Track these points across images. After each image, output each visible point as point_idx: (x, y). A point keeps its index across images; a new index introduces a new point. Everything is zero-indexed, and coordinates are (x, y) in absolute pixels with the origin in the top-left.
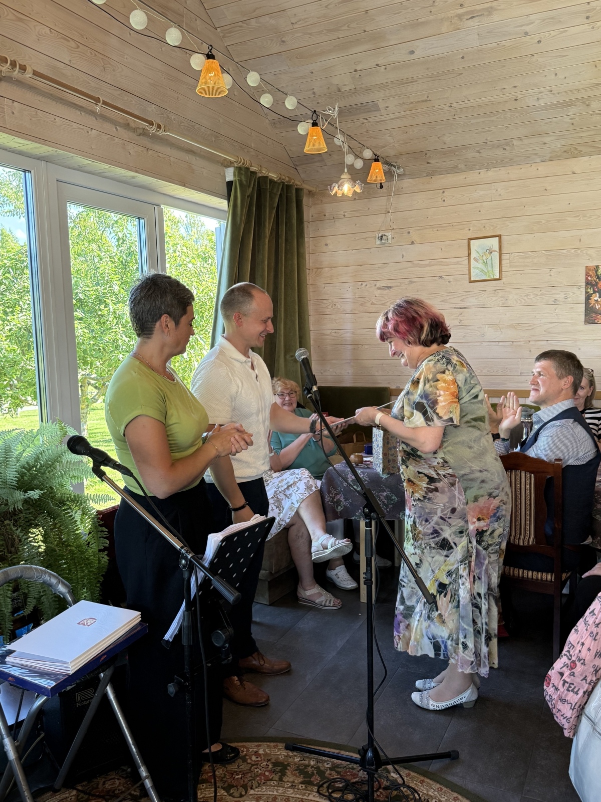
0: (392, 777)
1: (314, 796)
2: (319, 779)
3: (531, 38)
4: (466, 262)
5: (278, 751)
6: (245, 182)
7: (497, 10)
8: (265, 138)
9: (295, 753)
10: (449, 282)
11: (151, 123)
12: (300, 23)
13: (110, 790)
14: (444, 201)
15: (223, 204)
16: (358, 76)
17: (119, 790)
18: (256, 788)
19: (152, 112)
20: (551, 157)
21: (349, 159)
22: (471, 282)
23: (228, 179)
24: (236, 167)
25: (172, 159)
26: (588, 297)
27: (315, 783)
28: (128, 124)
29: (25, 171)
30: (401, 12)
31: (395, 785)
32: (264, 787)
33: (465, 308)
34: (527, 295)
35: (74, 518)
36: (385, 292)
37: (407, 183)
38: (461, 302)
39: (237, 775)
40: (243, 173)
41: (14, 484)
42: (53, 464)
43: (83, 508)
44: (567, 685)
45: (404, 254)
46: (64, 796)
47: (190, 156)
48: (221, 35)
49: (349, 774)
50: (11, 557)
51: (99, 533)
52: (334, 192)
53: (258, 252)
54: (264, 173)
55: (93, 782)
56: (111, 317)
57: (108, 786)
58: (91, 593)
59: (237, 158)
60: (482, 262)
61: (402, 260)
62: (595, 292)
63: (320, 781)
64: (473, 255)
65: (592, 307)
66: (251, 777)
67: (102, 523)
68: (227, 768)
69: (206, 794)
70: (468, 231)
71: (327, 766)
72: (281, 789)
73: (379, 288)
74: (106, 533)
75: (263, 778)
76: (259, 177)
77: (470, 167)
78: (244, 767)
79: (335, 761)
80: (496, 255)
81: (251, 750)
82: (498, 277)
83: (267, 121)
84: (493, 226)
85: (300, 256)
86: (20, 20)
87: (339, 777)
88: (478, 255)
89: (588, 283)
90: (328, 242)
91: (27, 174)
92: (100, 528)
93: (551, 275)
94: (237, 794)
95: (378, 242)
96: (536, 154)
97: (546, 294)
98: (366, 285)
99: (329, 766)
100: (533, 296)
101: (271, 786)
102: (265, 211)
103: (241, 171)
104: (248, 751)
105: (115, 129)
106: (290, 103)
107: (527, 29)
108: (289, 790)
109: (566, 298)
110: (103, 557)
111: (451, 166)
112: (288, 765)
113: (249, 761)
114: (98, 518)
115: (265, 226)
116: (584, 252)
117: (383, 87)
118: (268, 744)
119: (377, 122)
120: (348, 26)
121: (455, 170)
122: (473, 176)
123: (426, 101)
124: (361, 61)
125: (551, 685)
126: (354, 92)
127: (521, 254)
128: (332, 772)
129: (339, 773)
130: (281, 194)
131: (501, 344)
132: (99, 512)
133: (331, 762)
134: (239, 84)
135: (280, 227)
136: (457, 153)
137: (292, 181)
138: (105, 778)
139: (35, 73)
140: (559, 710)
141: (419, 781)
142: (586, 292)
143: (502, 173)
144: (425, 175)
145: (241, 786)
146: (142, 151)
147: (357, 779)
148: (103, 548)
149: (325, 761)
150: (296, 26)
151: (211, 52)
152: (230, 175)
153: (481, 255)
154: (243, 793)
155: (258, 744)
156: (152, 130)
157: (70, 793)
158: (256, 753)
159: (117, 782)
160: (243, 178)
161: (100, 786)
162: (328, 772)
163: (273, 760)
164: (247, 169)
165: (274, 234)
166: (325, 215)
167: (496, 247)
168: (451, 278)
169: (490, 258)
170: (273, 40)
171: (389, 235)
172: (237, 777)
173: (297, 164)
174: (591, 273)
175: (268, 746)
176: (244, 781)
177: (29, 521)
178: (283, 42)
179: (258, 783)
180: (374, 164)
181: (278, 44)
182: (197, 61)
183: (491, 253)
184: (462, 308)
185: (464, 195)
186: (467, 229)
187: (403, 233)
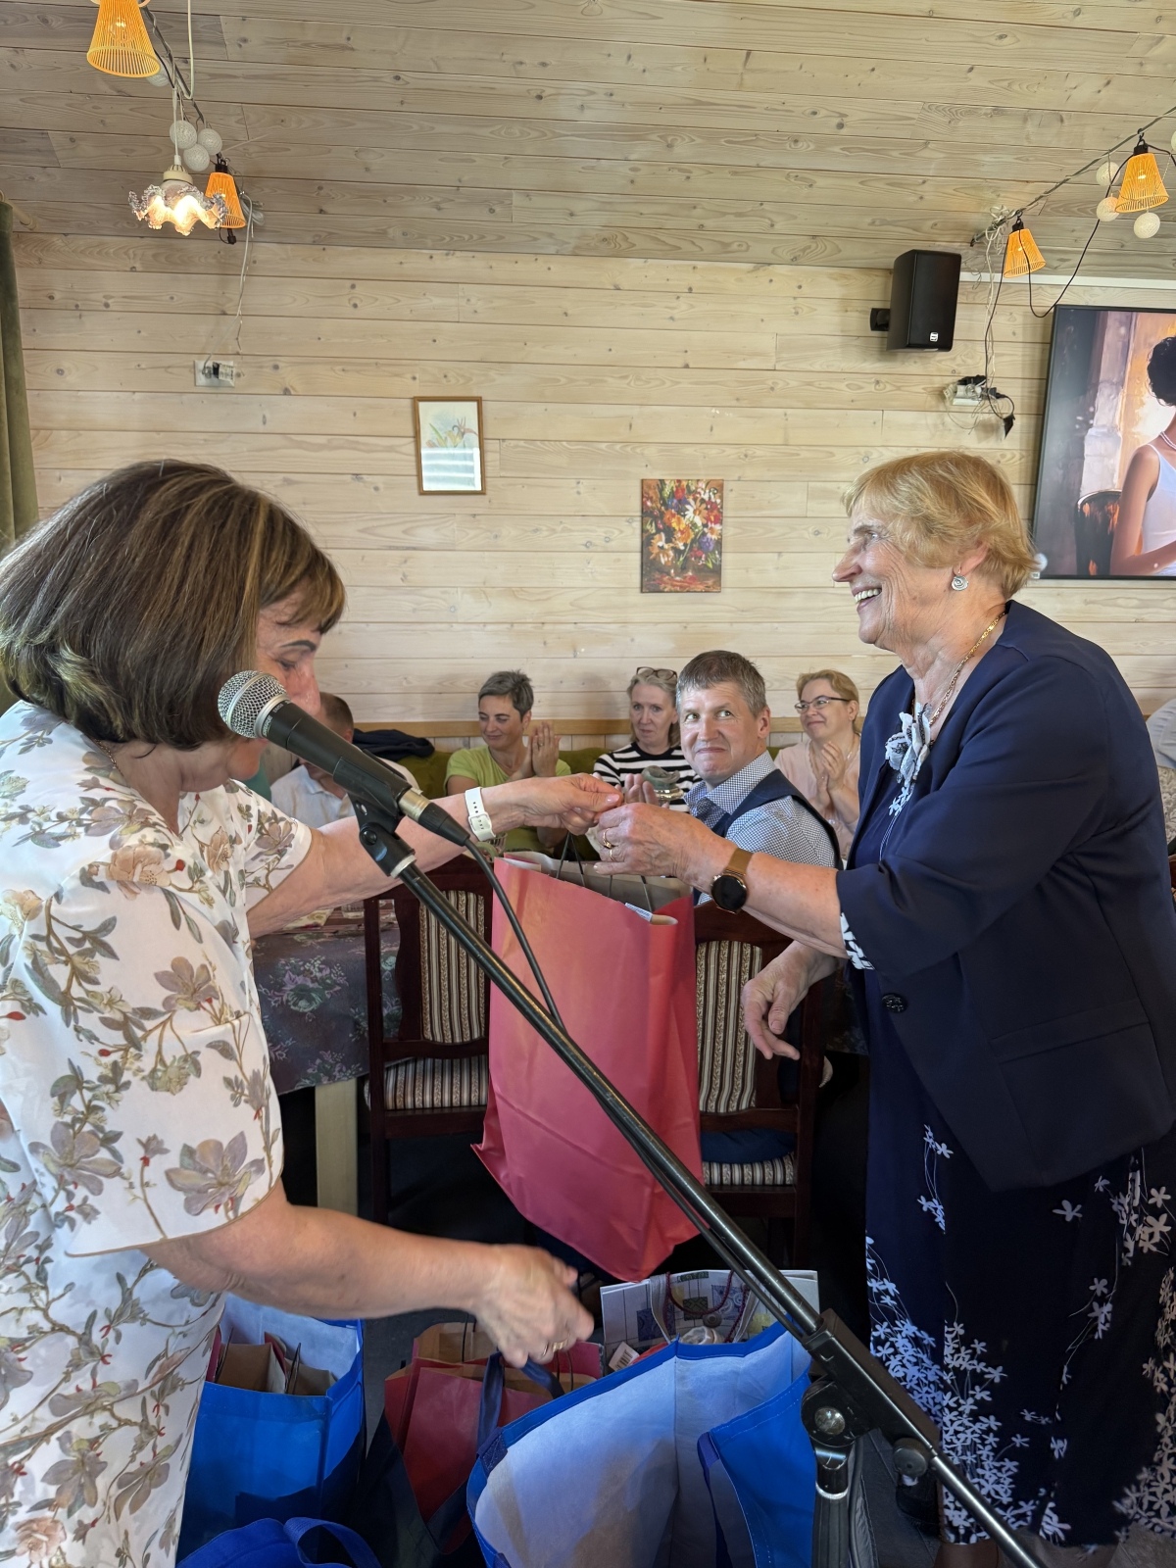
4: (411, 448)
10: (376, 489)
14: (355, 306)
20: (577, 247)
21: (182, 132)
22: (423, 493)
26: (646, 542)
33: (414, 549)
34: (536, 530)
37: (267, 252)
38: (405, 536)
45: (268, 416)
61: (261, 428)
62: (658, 531)
64: (426, 435)
65: (654, 559)
70: (411, 382)
77: (413, 240)
80: (473, 440)
82: (478, 488)
84: (463, 376)
88: (436, 436)
89: (646, 513)
90: (65, 365)
95: (202, 380)
96: (551, 235)
97: (570, 530)
100: (546, 533)
109: (608, 540)
111: (373, 229)
116: (638, 450)
121: (378, 240)
122: (416, 261)
127: (522, 443)
131: (489, 627)
136: (390, 200)
142: (643, 531)
143: (477, 264)
153: (443, 436)
166: (51, 298)
167: (473, 423)
168: (379, 481)
169: (460, 445)
174: (651, 493)
183: (463, 434)
184: (408, 548)
185: (399, 301)
186: (409, 376)
187: (261, 367)
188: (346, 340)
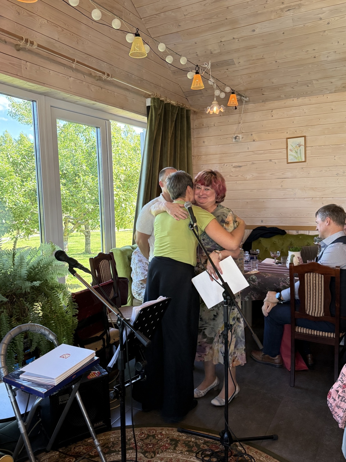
0: (239, 449)
1: (193, 459)
2: (197, 449)
3: (324, 22)
4: (286, 151)
5: (173, 433)
6: (157, 107)
7: (304, 5)
8: (169, 81)
9: (183, 434)
10: (275, 163)
11: (104, 73)
12: (189, 14)
13: (78, 452)
14: (272, 116)
15: (145, 119)
16: (222, 45)
17: (83, 452)
18: (161, 453)
19: (104, 67)
20: (335, 90)
21: (217, 93)
22: (288, 163)
23: (147, 105)
24: (152, 98)
25: (116, 94)
27: (194, 451)
28: (91, 74)
29: (33, 101)
30: (248, 7)
31: (241, 454)
32: (165, 453)
33: (285, 178)
34: (321, 171)
35: (59, 297)
36: (238, 169)
37: (251, 106)
38: (282, 175)
39: (150, 445)
40: (156, 101)
41: (25, 278)
42: (47, 266)
43: (64, 292)
44: (340, 398)
45: (249, 147)
46: (52, 455)
47: (126, 92)
48: (144, 22)
49: (214, 446)
50: (23, 319)
51: (73, 306)
52: (208, 111)
53: (165, 146)
54: (168, 101)
55: (68, 447)
56: (81, 184)
57: (77, 450)
58: (68, 340)
59: (153, 93)
60: (294, 151)
61: (247, 151)
63: (197, 450)
64: (290, 147)
66: (158, 447)
67: (74, 300)
68: (144, 441)
69: (132, 456)
70: (287, 134)
71: (201, 442)
72: (175, 454)
73: (234, 167)
74: (77, 306)
75: (164, 447)
76: (165, 104)
77: (287, 97)
78: (154, 441)
79: (206, 439)
80: (303, 148)
81: (158, 432)
82: (304, 160)
83: (170, 71)
84: (301, 131)
85: (189, 149)
86: (31, 16)
87: (208, 448)
88: (292, 148)
90: (205, 140)
91: (34, 103)
92: (74, 303)
93: (335, 159)
94: (149, 457)
95: (234, 140)
96: (326, 89)
97: (332, 170)
98: (227, 165)
99: (202, 442)
100: (324, 172)
101: (169, 452)
102: (169, 123)
103: (155, 100)
104: (156, 432)
105: (83, 77)
106: (183, 61)
107: (321, 16)
108: (179, 455)
110: (75, 320)
111: (276, 96)
112: (179, 440)
113: (157, 438)
114: (72, 298)
115: (168, 131)
117: (237, 50)
118: (168, 428)
119: (234, 71)
120: (217, 16)
121: (279, 98)
122: (289, 102)
123: (262, 58)
124: (224, 36)
125: (331, 398)
126: (220, 54)
127: (317, 147)
128: (204, 445)
129: (208, 446)
130: (177, 113)
131: (305, 199)
132: (73, 294)
133: (203, 439)
134: (154, 50)
135: (177, 132)
136: (280, 89)
137: (184, 106)
138: (75, 445)
139: (39, 46)
140: (336, 412)
141: (254, 452)
143: (306, 100)
144: (261, 101)
145: (152, 452)
146: (99, 89)
147: (219, 450)
148: (75, 314)
149: (200, 439)
150: (187, 17)
151: (137, 32)
152: (148, 102)
153: (294, 147)
154: (153, 456)
155: (162, 428)
156: (104, 77)
157: (55, 453)
158: (161, 434)
159: (82, 448)
160: (156, 104)
161: (72, 450)
162: (202, 445)
163: (171, 438)
164: (159, 99)
165: (174, 137)
166: (203, 125)
167: (303, 143)
168: (276, 161)
169: (299, 149)
170: (173, 25)
171: (240, 136)
172: (149, 447)
173: (187, 95)
175: (168, 430)
176: (153, 449)
177: (33, 299)
178: (180, 26)
179: (162, 450)
180: (232, 95)
181: (176, 27)
182: (130, 38)
183: (300, 146)
184: (283, 178)
185: (284, 113)
186: (286, 132)
187: (248, 135)
188: (270, 125)
